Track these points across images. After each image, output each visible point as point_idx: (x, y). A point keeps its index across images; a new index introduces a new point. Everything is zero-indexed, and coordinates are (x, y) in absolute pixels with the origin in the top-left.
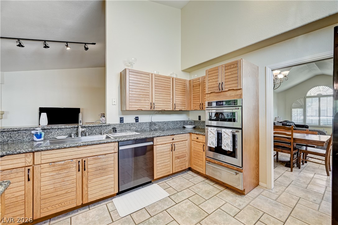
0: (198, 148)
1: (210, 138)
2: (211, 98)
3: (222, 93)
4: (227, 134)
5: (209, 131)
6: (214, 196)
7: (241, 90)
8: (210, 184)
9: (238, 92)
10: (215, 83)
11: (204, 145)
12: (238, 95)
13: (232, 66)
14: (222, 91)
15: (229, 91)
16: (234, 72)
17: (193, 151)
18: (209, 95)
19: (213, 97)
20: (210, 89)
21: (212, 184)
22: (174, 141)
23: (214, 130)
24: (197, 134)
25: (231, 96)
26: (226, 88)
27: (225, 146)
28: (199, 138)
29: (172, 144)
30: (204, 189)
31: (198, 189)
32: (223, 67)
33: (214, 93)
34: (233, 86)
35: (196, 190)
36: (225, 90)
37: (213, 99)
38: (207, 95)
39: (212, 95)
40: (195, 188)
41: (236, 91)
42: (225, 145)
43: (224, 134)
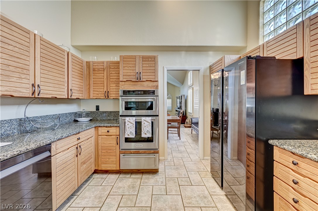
0: (109, 142)
1: (129, 128)
2: (126, 86)
3: (139, 83)
4: (147, 122)
5: (126, 121)
6: (140, 186)
7: (157, 82)
8: (127, 177)
9: (155, 84)
10: (131, 71)
11: (117, 137)
12: (154, 86)
13: (150, 59)
14: (140, 80)
15: (146, 82)
16: (152, 65)
17: (100, 148)
18: (123, 83)
19: (129, 86)
20: (125, 77)
21: (128, 176)
22: (80, 141)
23: (132, 119)
24: (106, 127)
25: (148, 87)
26: (144, 78)
27: (145, 134)
28: (111, 131)
29: (76, 146)
30: (126, 186)
31: (121, 189)
32: (141, 57)
33: (130, 82)
34: (152, 78)
35: (119, 191)
36: (143, 80)
37: (128, 87)
38: (121, 82)
39: (127, 83)
40: (116, 190)
41: (153, 82)
42: (146, 132)
43: (145, 122)
